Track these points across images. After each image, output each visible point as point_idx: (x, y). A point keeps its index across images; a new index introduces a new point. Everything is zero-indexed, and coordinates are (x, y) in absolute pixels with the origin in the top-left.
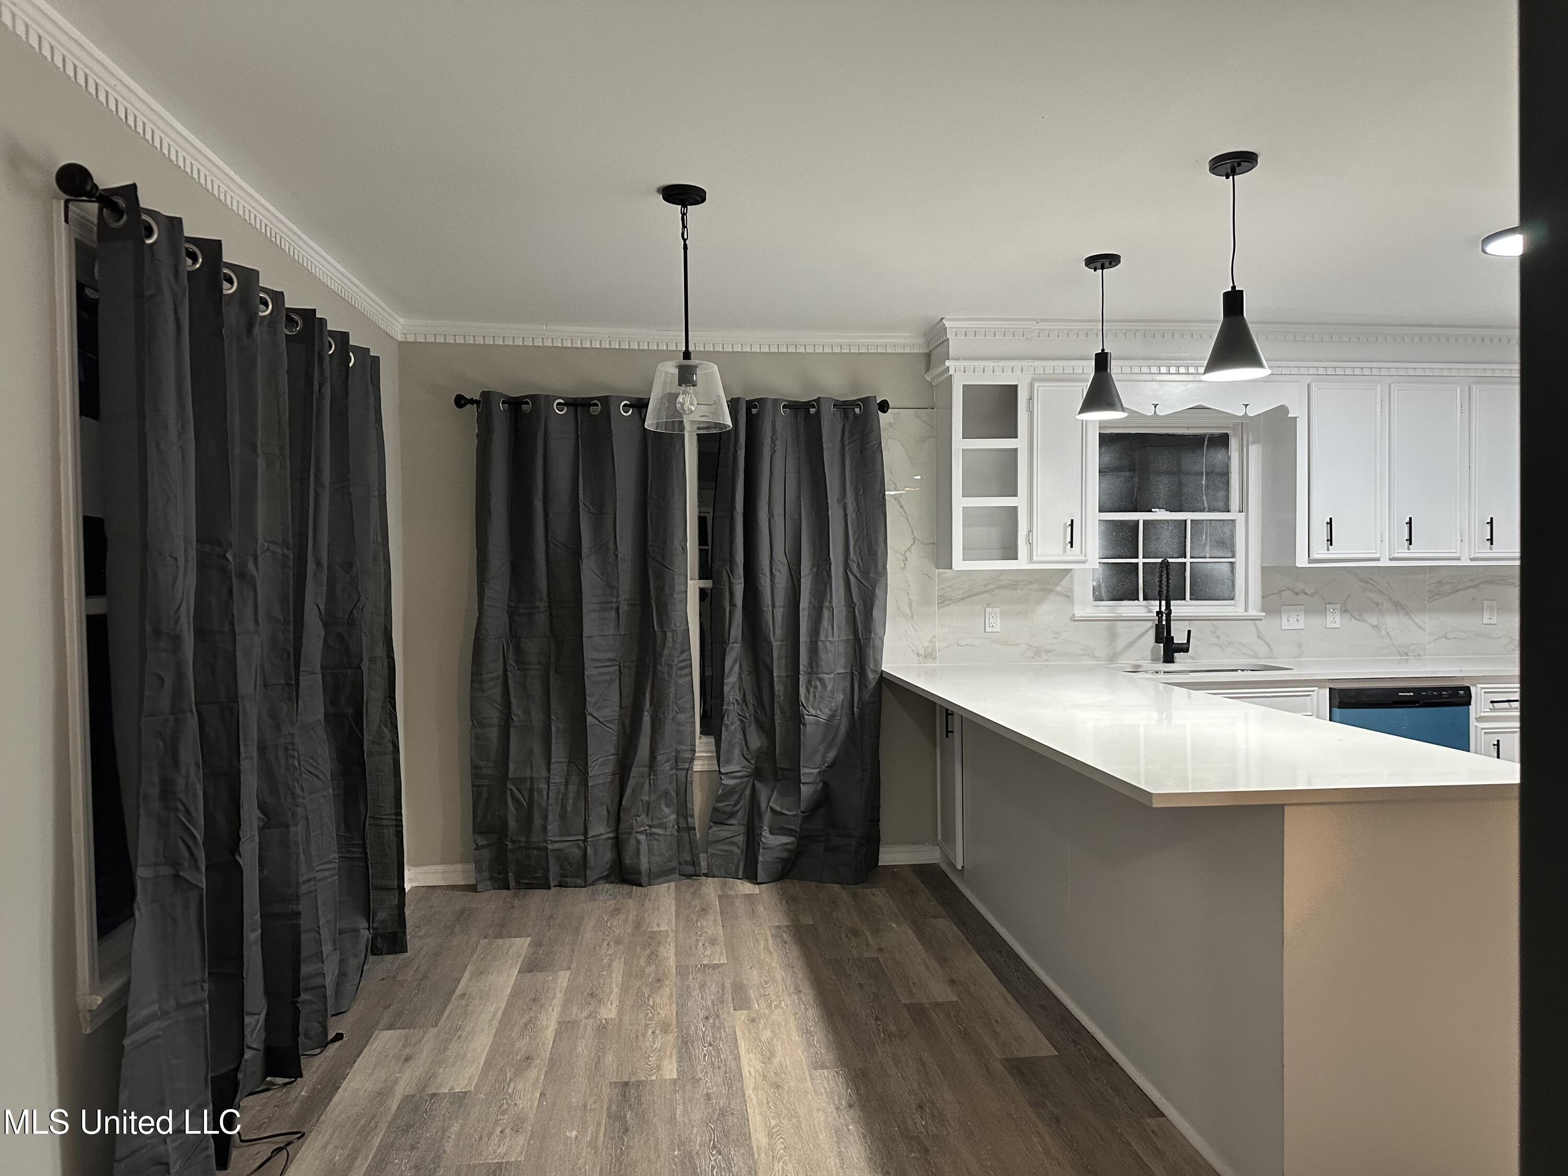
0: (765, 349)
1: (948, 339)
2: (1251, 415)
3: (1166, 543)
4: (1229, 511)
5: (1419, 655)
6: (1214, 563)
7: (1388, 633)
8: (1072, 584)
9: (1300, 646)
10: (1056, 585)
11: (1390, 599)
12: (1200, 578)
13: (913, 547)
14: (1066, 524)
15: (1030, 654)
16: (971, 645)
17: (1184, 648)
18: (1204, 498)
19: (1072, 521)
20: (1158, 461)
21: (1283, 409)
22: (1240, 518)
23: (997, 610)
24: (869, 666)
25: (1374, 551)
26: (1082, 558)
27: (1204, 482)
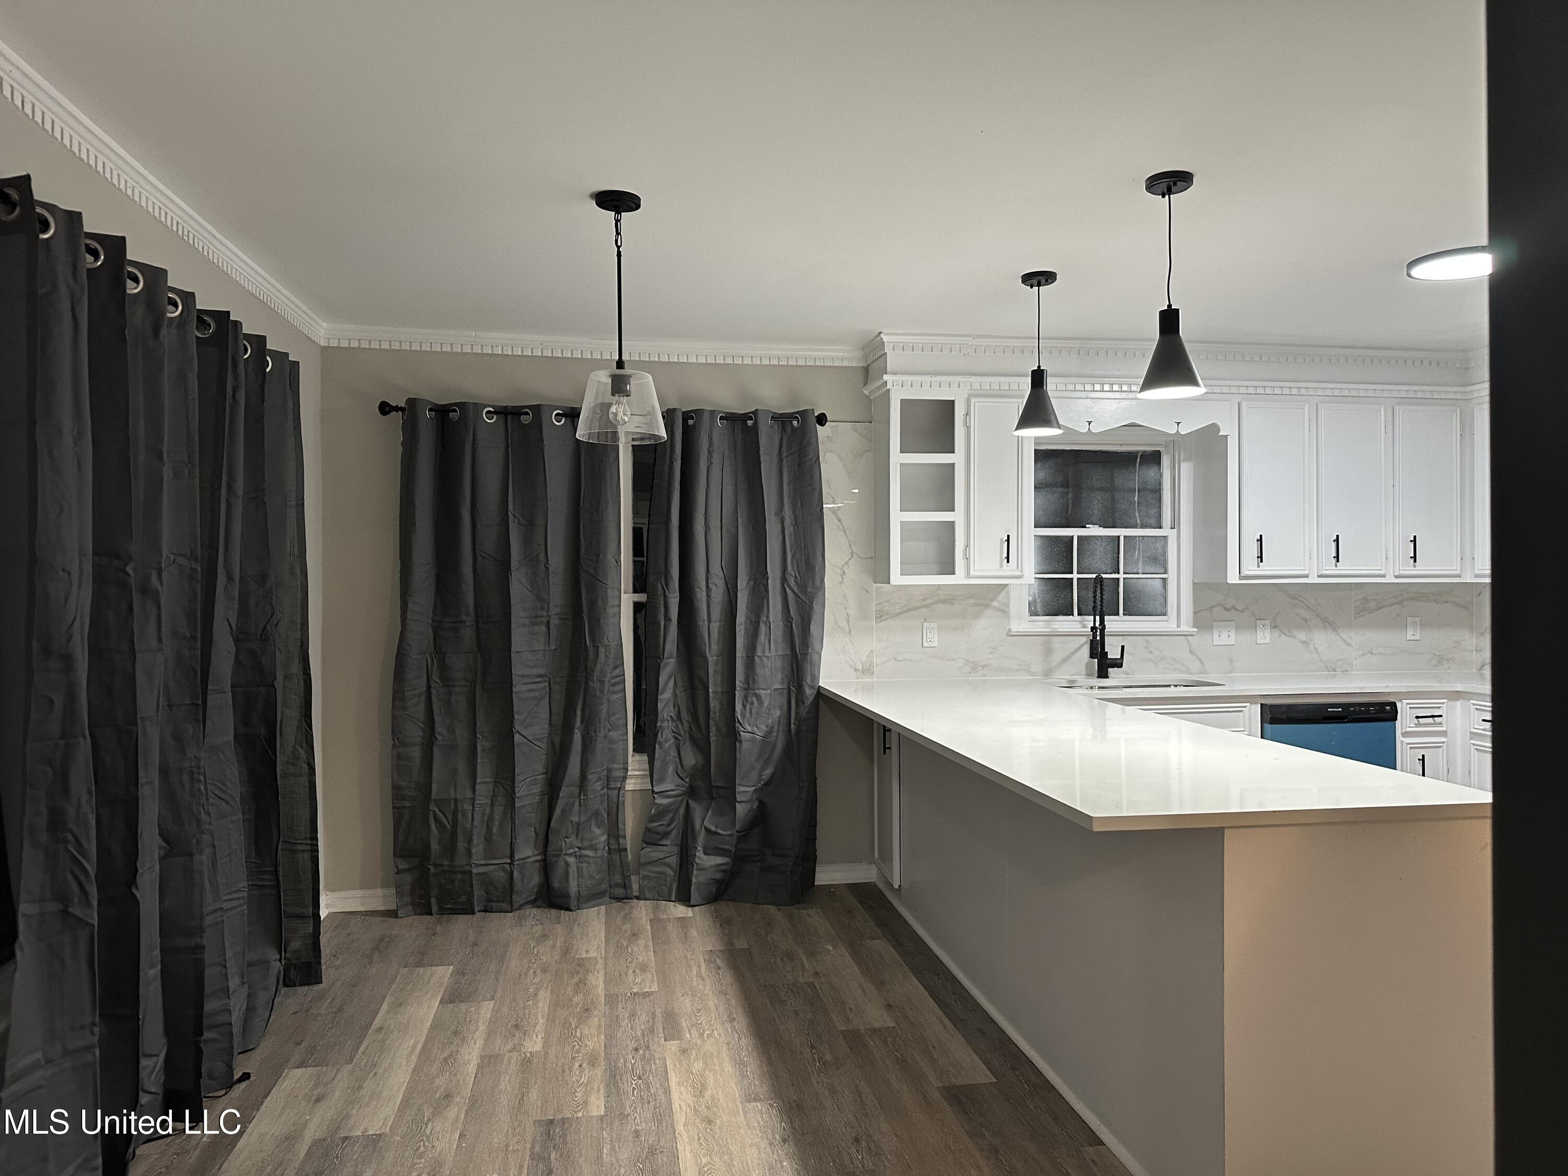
0: (702, 360)
1: (885, 354)
2: (1184, 431)
3: (1099, 558)
4: (1161, 528)
5: (1346, 671)
6: (1147, 579)
7: (1316, 649)
8: (1008, 598)
9: (1231, 661)
10: (993, 599)
11: (1318, 615)
12: (1133, 593)
13: (850, 561)
14: (1002, 539)
15: (967, 669)
16: (909, 660)
17: (1118, 664)
18: (1137, 514)
19: (1008, 536)
20: (1092, 477)
21: (1214, 428)
22: (1171, 534)
23: (934, 625)
24: (806, 681)
25: (1303, 568)
26: (1019, 573)
27: (1136, 499)
